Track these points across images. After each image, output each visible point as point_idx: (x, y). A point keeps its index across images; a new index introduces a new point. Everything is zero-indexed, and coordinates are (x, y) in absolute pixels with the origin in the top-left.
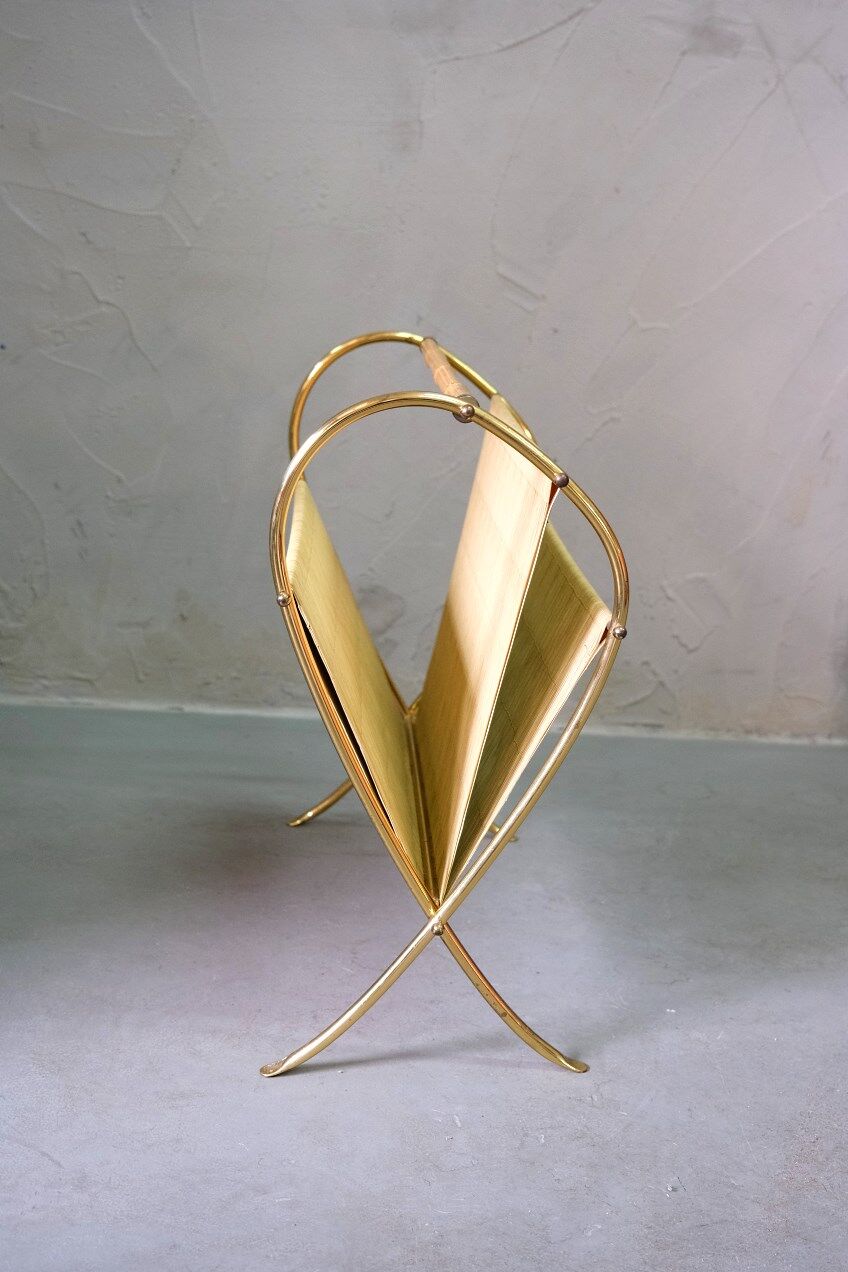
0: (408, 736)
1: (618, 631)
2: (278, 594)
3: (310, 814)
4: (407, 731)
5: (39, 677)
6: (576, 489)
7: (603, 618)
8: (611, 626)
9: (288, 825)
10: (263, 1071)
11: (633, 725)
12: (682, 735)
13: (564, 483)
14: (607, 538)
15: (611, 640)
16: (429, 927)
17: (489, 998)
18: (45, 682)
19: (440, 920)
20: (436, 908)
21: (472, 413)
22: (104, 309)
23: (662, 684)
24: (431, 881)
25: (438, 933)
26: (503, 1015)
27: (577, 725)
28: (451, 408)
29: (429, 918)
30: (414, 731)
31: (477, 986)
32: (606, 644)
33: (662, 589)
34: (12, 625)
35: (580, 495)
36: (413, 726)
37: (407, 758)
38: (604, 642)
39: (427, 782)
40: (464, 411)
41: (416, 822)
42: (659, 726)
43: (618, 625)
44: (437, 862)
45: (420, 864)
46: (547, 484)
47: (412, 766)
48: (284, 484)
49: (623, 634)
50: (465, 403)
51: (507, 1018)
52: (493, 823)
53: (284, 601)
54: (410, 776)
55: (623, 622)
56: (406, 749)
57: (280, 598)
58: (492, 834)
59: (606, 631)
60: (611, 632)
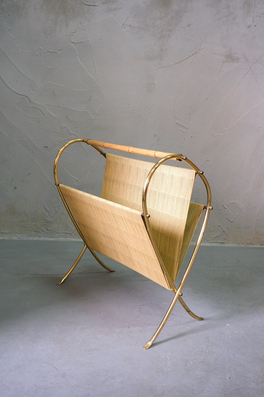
11: (216, 243)
12: (230, 245)
22: (72, 136)
23: (224, 231)
33: (223, 206)
40: (184, 158)
42: (224, 243)
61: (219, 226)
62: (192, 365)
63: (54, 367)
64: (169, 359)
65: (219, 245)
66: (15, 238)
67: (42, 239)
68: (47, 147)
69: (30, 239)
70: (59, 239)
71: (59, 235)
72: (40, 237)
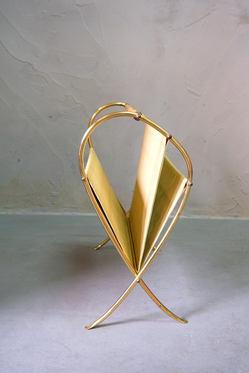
0: (127, 221)
1: (190, 184)
2: (82, 178)
3: (100, 246)
4: (127, 219)
5: (63, 207)
6: (174, 140)
7: (185, 181)
8: (187, 182)
9: (94, 249)
10: (86, 328)
11: (230, 216)
12: (244, 218)
13: (170, 138)
14: (185, 155)
15: (187, 187)
16: (135, 280)
17: (155, 301)
18: (65, 209)
19: (139, 278)
20: (137, 274)
21: (140, 117)
22: (78, 105)
23: (238, 204)
24: (136, 266)
25: (138, 282)
26: (160, 306)
27: (179, 214)
28: (133, 116)
29: (135, 277)
30: (129, 220)
31: (151, 298)
32: (186, 188)
33: (237, 177)
34: (56, 193)
35: (176, 142)
36: (128, 218)
37: (127, 228)
38: (185, 188)
39: (133, 235)
40: (137, 116)
41: (130, 247)
42: (238, 216)
43: (190, 182)
44: (137, 259)
45: (132, 260)
46: (165, 138)
47: (128, 230)
48: (82, 143)
49: (192, 185)
50: (137, 114)
51: (161, 307)
52: (154, 246)
53: (84, 180)
54: (128, 233)
55: (191, 181)
56: (127, 225)
57: (83, 179)
58: (154, 249)
59: (186, 185)
60: (188, 184)
61: (233, 198)
62: (219, 344)
63: (66, 347)
64: (192, 337)
65: (233, 218)
66: (19, 213)
67: (47, 213)
68: (51, 117)
69: (35, 213)
70: (64, 213)
71: (65, 210)
72: (45, 211)
